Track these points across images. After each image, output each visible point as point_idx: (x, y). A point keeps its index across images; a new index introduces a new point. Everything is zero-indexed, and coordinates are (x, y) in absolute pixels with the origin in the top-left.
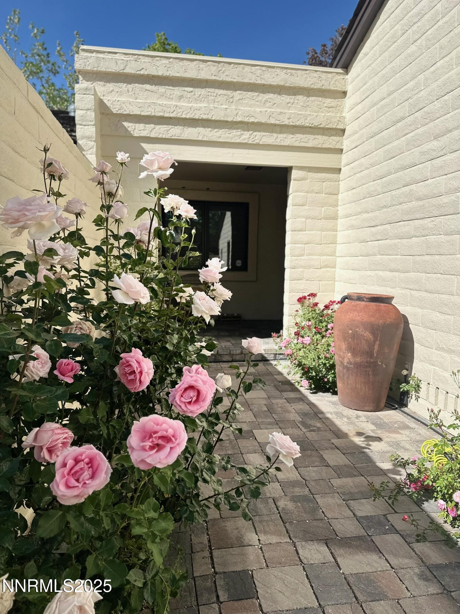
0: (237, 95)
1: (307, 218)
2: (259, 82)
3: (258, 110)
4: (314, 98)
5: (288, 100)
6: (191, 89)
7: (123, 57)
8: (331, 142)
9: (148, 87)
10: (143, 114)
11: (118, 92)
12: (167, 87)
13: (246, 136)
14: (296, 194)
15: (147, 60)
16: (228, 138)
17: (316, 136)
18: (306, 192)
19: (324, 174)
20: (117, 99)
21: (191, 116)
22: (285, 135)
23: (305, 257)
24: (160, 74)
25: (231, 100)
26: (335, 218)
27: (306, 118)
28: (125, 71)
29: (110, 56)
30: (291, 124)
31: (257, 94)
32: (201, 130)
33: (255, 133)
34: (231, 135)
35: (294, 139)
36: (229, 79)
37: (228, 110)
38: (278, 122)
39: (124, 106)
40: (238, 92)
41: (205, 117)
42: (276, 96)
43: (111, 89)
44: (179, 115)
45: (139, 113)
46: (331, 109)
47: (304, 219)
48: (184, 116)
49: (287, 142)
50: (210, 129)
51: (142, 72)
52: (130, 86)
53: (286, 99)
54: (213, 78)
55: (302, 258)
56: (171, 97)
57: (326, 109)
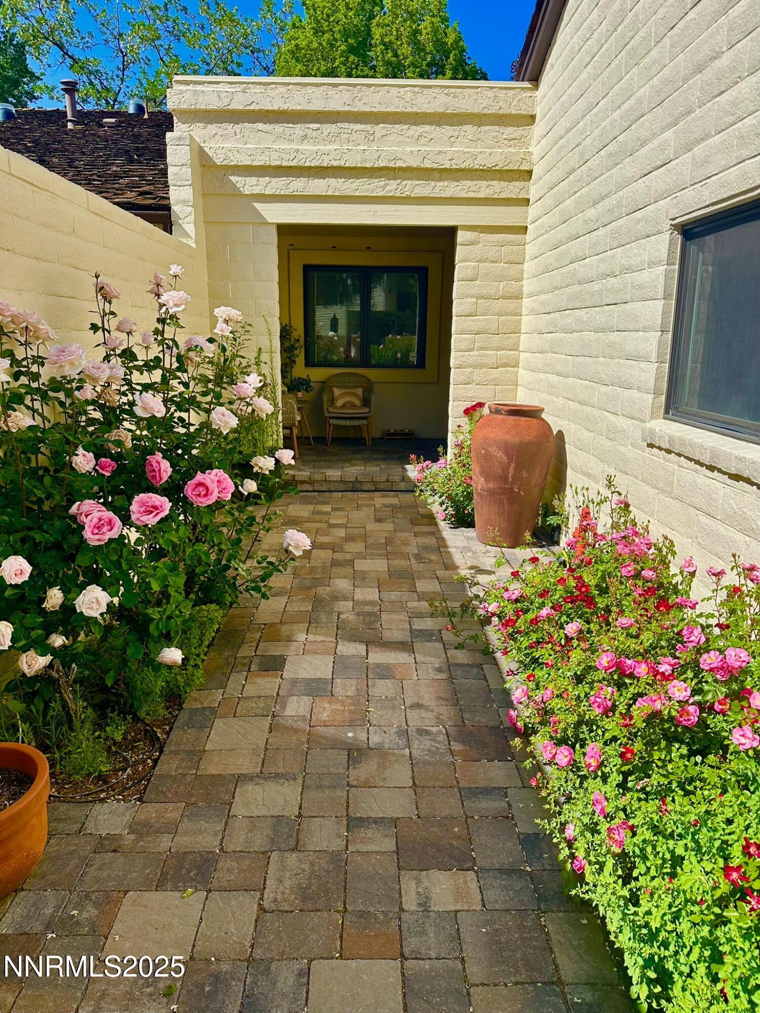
0: (380, 129)
1: (479, 297)
2: (409, 110)
3: (408, 149)
4: (488, 128)
5: (450, 134)
6: (318, 125)
7: (228, 88)
8: (512, 189)
9: (260, 126)
10: (254, 164)
11: (222, 136)
12: (285, 125)
13: (392, 187)
14: (462, 264)
15: (259, 89)
16: (368, 190)
17: (490, 183)
18: (478, 261)
19: (503, 235)
20: (222, 146)
21: (318, 164)
22: (446, 183)
23: (476, 353)
24: (276, 108)
25: (372, 138)
26: (518, 297)
27: (475, 157)
28: (230, 107)
29: (210, 88)
30: (454, 167)
31: (407, 126)
32: (332, 181)
33: (404, 182)
34: (371, 187)
35: (459, 188)
36: (367, 109)
37: (367, 153)
38: (435, 166)
39: (230, 154)
40: (381, 125)
41: (335, 164)
42: (433, 128)
43: (214, 132)
44: (301, 163)
45: (249, 163)
46: (512, 142)
47: (474, 300)
48: (307, 164)
49: (448, 194)
50: (343, 180)
51: (252, 107)
52: (238, 127)
53: (448, 130)
54: (347, 108)
55: (471, 353)
56: (291, 138)
57: (506, 142)
